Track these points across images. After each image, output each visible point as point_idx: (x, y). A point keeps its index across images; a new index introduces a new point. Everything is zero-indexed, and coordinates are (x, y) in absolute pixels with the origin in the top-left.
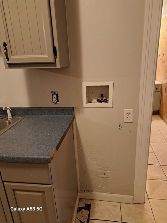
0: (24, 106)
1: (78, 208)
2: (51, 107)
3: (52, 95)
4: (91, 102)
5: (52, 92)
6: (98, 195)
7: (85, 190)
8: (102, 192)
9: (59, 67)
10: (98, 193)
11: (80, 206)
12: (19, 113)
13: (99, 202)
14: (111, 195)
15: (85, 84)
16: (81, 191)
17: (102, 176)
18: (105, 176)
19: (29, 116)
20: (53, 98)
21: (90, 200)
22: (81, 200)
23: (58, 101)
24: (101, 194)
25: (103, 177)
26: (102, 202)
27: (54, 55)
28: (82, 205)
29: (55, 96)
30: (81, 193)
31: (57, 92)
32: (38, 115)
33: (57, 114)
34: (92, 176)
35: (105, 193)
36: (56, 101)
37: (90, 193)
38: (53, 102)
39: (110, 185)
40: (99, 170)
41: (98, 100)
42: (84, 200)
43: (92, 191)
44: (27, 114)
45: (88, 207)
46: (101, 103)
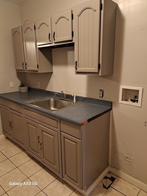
0: (84, 96)
1: (105, 176)
2: (97, 99)
3: (100, 92)
4: (127, 101)
5: (100, 90)
6: (123, 174)
7: (114, 166)
8: (127, 173)
9: (101, 75)
10: (124, 173)
11: (107, 176)
12: (80, 100)
13: (123, 181)
14: (134, 179)
15: (122, 87)
16: (111, 166)
17: (127, 160)
18: (130, 161)
19: (85, 102)
20: (100, 94)
21: (117, 176)
22: (110, 173)
23: (103, 96)
24: (125, 174)
25: (129, 161)
26: (125, 182)
27: (98, 68)
28: (109, 176)
29: (101, 93)
30: (111, 168)
31: (103, 90)
32: (90, 103)
33: (101, 104)
34: (121, 158)
35: (129, 175)
36: (102, 96)
37: (117, 170)
38: (100, 96)
39: (133, 170)
40: (126, 154)
41: (131, 100)
42: (112, 174)
43: (119, 169)
44: (84, 101)
45: (113, 179)
46: (134, 102)
